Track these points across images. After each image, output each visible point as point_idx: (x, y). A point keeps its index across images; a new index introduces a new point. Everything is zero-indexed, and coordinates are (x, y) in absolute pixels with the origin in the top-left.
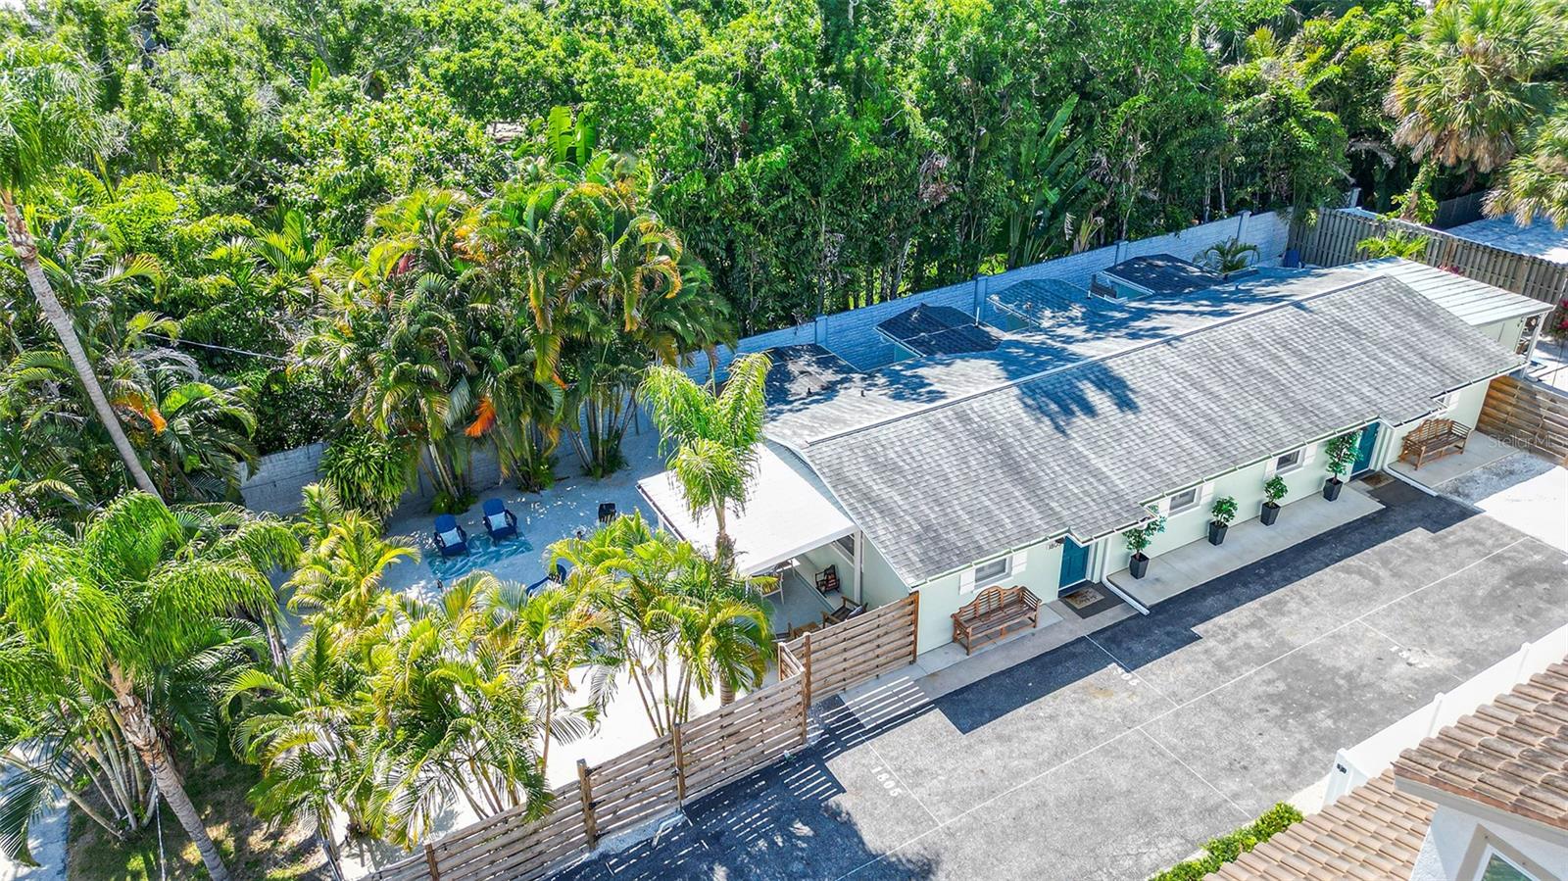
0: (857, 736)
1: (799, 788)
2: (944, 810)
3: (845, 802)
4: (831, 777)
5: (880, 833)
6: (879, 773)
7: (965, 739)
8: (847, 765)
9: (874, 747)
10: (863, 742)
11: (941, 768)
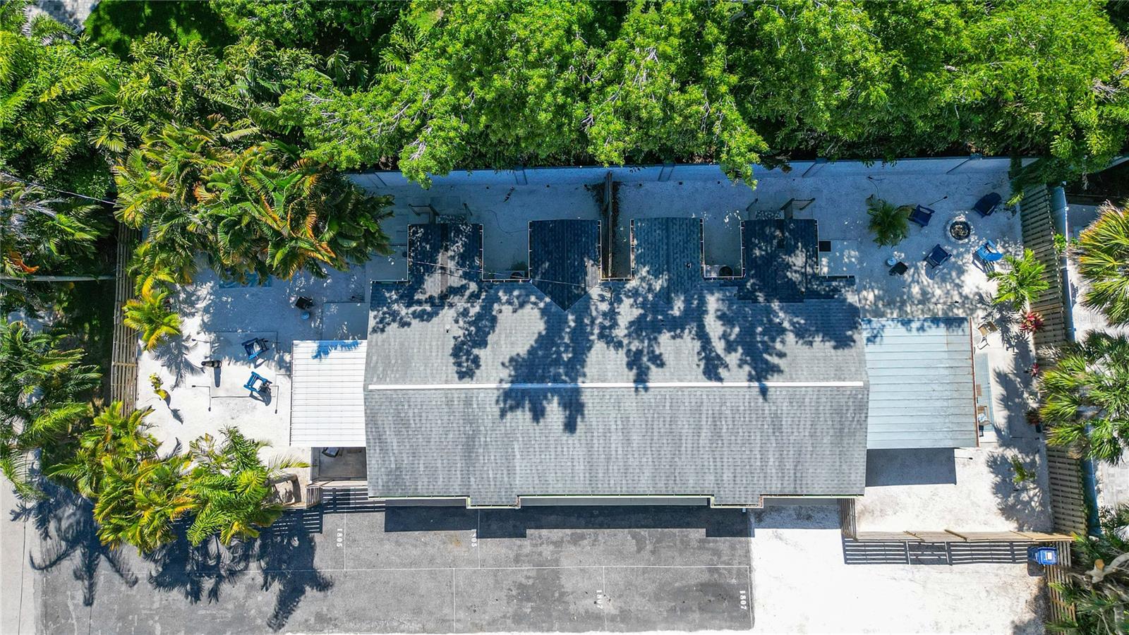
0: (344, 508)
1: (307, 520)
2: (351, 564)
3: (318, 538)
4: (321, 524)
5: (321, 560)
6: (340, 532)
7: (383, 535)
8: (331, 520)
9: (346, 517)
10: (344, 512)
11: (364, 544)
